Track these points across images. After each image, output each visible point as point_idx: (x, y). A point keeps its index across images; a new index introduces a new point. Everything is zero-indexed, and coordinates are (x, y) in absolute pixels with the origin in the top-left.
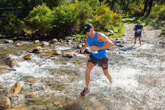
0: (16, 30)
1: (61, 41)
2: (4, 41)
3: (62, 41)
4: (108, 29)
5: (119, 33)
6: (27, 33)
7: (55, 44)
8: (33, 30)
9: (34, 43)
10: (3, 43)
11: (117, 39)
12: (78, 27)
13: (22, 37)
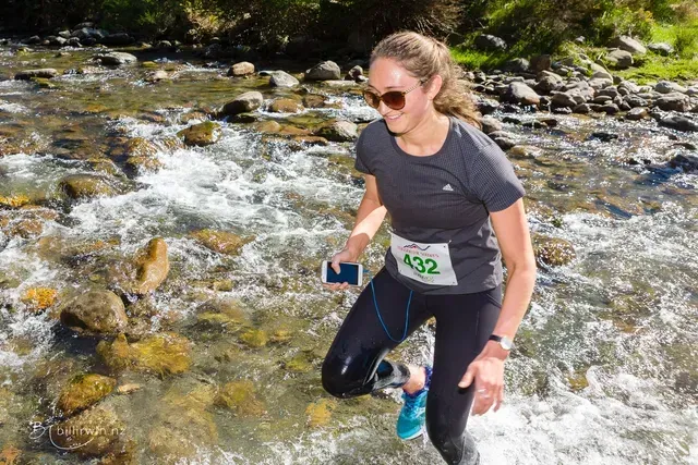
0: (152, 10)
1: (357, 73)
2: (100, 57)
3: (361, 77)
4: (617, 31)
5: (682, 57)
6: (197, 25)
7: (328, 86)
8: (227, 11)
9: (231, 73)
10: (96, 65)
11: (661, 89)
12: (454, 9)
13: (176, 42)
